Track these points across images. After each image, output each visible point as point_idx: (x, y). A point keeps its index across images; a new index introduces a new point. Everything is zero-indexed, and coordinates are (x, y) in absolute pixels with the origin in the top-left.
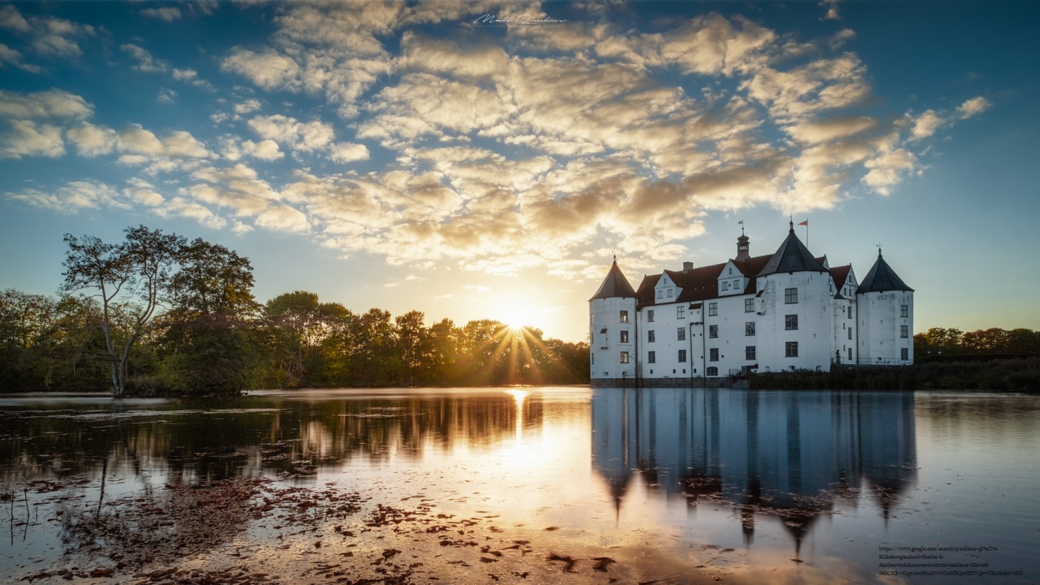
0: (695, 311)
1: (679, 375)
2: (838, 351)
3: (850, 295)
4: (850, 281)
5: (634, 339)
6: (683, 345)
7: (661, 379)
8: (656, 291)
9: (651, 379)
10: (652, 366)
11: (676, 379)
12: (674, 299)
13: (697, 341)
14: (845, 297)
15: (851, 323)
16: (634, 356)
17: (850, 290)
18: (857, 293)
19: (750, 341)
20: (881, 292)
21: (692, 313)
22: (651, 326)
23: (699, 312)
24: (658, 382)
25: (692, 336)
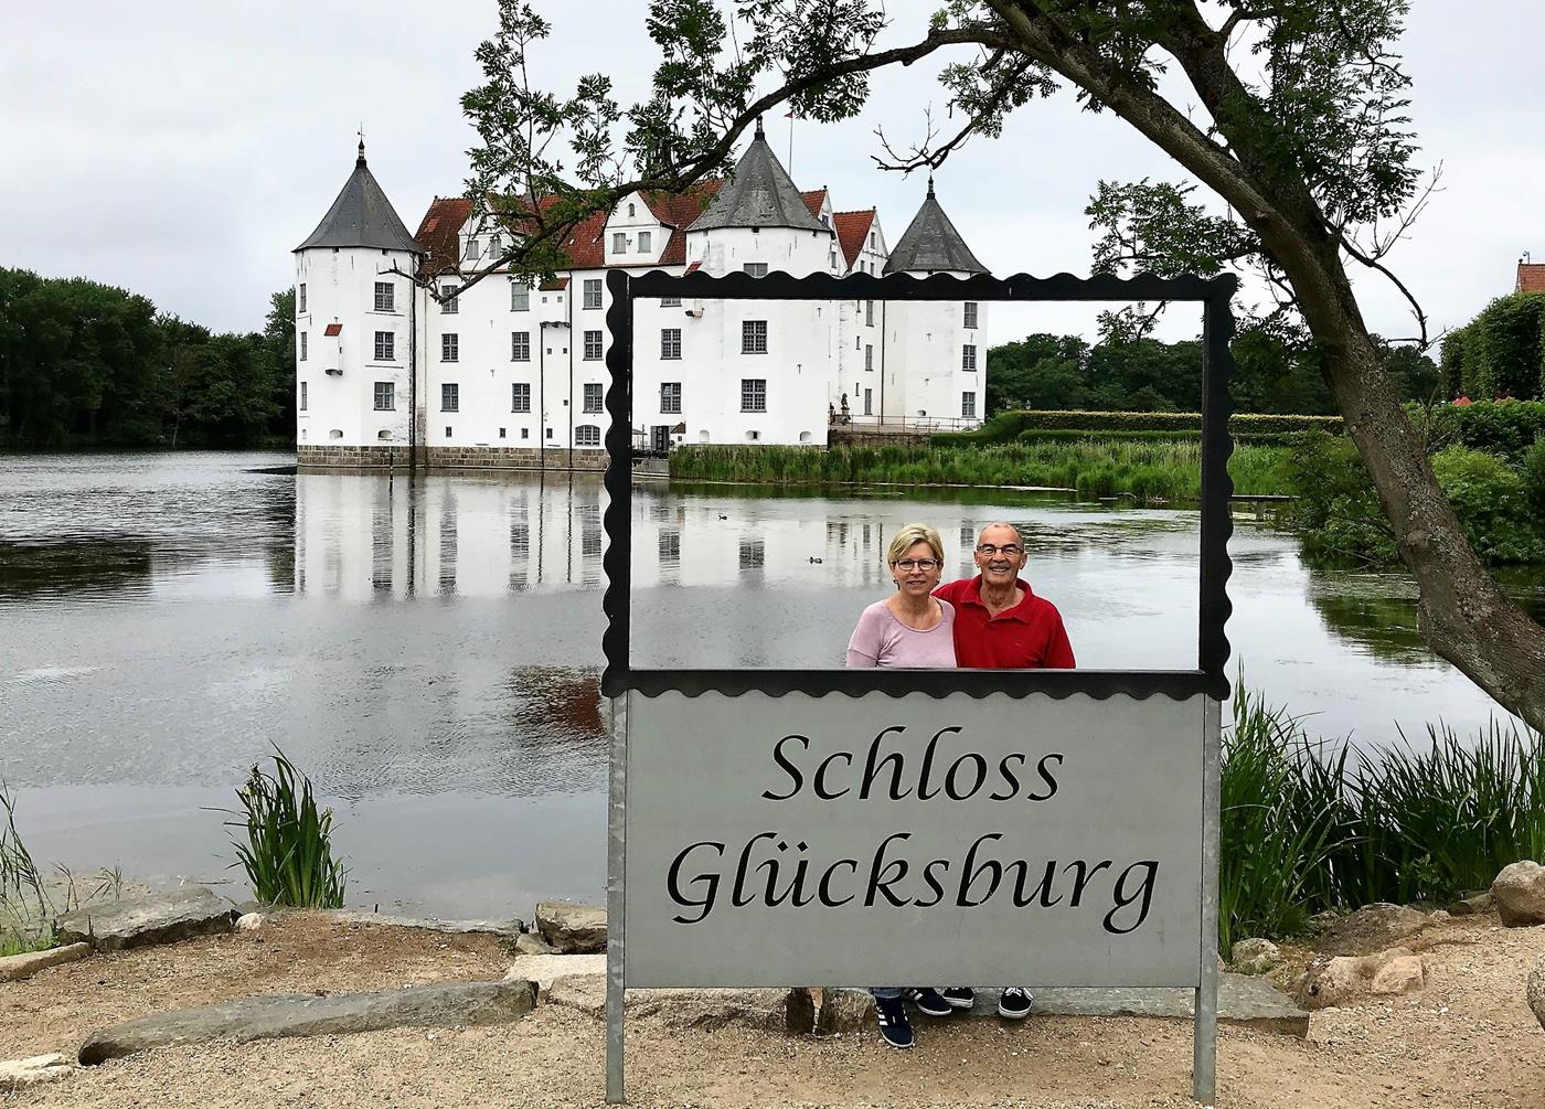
0: (552, 296)
1: (514, 441)
2: (845, 396)
5: (407, 352)
6: (525, 372)
7: (472, 450)
8: (463, 241)
9: (447, 450)
10: (450, 418)
11: (507, 450)
13: (557, 363)
15: (871, 337)
16: (407, 394)
17: (872, 264)
18: (885, 271)
21: (545, 300)
23: (560, 299)
24: (463, 456)
25: (545, 352)
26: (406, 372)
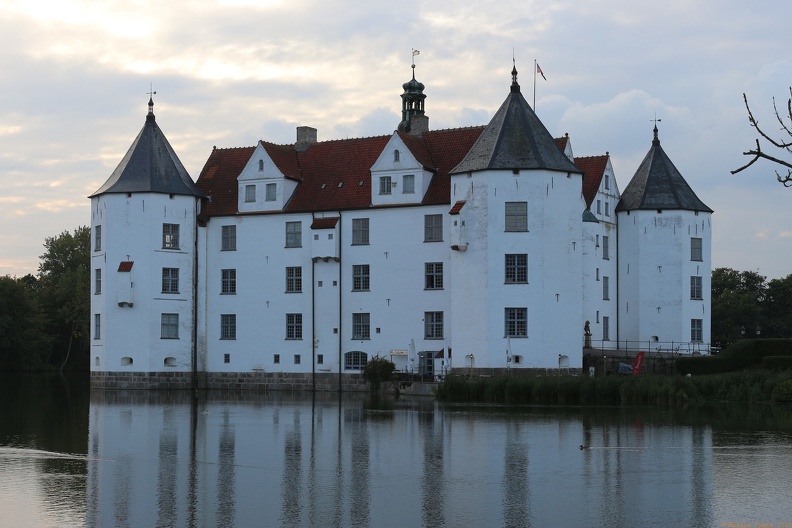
0: (323, 233)
1: (287, 366)
2: (587, 323)
3: (607, 215)
4: (607, 188)
5: (190, 285)
6: (298, 303)
7: (248, 375)
8: (242, 186)
9: (225, 375)
10: (228, 346)
11: (280, 375)
12: (279, 205)
13: (327, 296)
14: (598, 217)
15: (608, 269)
16: (189, 324)
17: (607, 204)
18: (618, 210)
19: (434, 301)
20: (659, 212)
21: (316, 237)
22: (229, 260)
23: (330, 236)
24: (240, 381)
25: (317, 284)
26: (189, 304)
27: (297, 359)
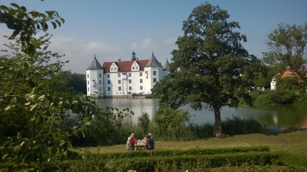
5: (103, 83)
6: (120, 85)
8: (111, 68)
9: (109, 96)
10: (109, 92)
11: (118, 96)
12: (117, 71)
13: (125, 84)
19: (141, 84)
21: (123, 76)
22: (109, 79)
25: (123, 82)
26: (103, 86)
27: (120, 93)
